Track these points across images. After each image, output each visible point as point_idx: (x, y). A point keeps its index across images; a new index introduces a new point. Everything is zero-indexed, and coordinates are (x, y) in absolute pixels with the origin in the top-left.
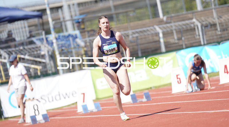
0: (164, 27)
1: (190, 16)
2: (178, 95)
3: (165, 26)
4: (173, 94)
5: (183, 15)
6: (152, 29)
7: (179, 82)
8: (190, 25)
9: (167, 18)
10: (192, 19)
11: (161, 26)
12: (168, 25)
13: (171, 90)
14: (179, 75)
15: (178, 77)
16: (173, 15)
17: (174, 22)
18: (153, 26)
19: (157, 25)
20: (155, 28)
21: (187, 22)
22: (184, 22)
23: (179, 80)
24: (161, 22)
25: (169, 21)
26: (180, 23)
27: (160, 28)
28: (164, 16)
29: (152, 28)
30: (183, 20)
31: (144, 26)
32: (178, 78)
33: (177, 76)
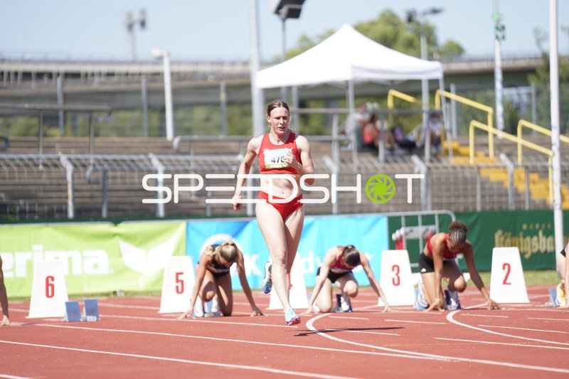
0: (170, 161)
1: (233, 146)
2: (170, 320)
3: (173, 158)
4: (160, 316)
5: (218, 141)
6: (141, 160)
7: (180, 291)
8: (230, 167)
9: (181, 141)
10: (236, 153)
11: (163, 157)
12: (181, 158)
13: (158, 304)
14: (182, 273)
15: (180, 277)
16: (196, 137)
17: (196, 154)
18: (146, 154)
19: (155, 154)
20: (150, 160)
21: (224, 158)
22: (216, 158)
23: (179, 284)
24: (167, 148)
25: (185, 149)
26: (208, 158)
27: (161, 161)
28: (175, 135)
29: (142, 157)
30: (217, 154)
31: (126, 149)
32: (177, 281)
33: (178, 274)
